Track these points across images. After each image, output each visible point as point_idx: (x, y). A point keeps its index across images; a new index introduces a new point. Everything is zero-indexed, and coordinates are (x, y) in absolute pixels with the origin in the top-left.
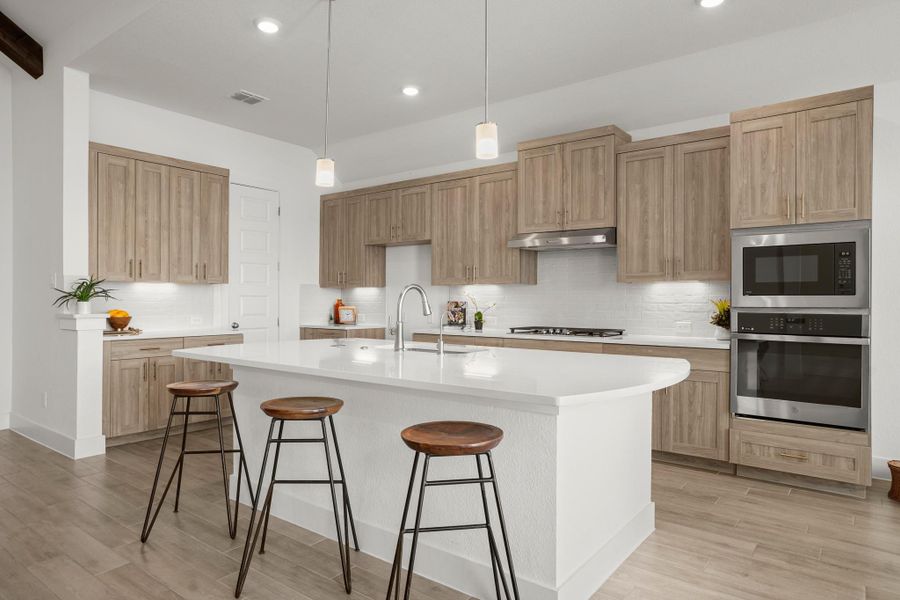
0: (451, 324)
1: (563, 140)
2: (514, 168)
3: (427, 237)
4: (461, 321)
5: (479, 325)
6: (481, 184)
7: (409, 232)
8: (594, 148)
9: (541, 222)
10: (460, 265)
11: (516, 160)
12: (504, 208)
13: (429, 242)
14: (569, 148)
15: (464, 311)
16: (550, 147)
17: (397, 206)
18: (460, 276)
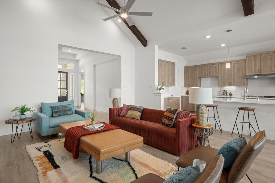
0: (223, 95)
1: (260, 54)
2: (245, 60)
3: (217, 76)
4: (226, 94)
5: (230, 95)
6: (234, 64)
7: (211, 75)
8: (271, 55)
9: (253, 72)
10: (227, 82)
11: (246, 58)
12: (241, 69)
13: (218, 77)
14: (262, 56)
15: (226, 92)
16: (257, 55)
17: (208, 69)
18: (227, 84)
